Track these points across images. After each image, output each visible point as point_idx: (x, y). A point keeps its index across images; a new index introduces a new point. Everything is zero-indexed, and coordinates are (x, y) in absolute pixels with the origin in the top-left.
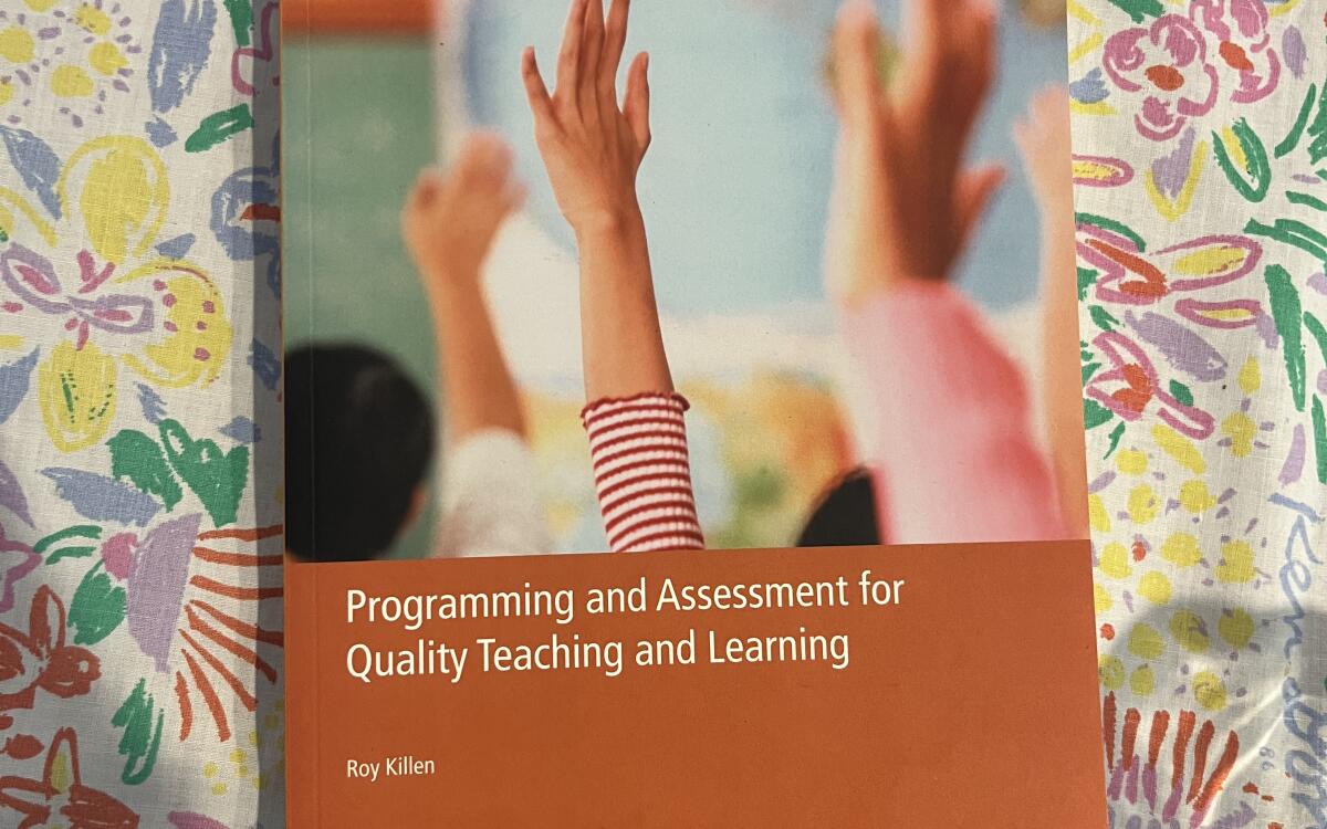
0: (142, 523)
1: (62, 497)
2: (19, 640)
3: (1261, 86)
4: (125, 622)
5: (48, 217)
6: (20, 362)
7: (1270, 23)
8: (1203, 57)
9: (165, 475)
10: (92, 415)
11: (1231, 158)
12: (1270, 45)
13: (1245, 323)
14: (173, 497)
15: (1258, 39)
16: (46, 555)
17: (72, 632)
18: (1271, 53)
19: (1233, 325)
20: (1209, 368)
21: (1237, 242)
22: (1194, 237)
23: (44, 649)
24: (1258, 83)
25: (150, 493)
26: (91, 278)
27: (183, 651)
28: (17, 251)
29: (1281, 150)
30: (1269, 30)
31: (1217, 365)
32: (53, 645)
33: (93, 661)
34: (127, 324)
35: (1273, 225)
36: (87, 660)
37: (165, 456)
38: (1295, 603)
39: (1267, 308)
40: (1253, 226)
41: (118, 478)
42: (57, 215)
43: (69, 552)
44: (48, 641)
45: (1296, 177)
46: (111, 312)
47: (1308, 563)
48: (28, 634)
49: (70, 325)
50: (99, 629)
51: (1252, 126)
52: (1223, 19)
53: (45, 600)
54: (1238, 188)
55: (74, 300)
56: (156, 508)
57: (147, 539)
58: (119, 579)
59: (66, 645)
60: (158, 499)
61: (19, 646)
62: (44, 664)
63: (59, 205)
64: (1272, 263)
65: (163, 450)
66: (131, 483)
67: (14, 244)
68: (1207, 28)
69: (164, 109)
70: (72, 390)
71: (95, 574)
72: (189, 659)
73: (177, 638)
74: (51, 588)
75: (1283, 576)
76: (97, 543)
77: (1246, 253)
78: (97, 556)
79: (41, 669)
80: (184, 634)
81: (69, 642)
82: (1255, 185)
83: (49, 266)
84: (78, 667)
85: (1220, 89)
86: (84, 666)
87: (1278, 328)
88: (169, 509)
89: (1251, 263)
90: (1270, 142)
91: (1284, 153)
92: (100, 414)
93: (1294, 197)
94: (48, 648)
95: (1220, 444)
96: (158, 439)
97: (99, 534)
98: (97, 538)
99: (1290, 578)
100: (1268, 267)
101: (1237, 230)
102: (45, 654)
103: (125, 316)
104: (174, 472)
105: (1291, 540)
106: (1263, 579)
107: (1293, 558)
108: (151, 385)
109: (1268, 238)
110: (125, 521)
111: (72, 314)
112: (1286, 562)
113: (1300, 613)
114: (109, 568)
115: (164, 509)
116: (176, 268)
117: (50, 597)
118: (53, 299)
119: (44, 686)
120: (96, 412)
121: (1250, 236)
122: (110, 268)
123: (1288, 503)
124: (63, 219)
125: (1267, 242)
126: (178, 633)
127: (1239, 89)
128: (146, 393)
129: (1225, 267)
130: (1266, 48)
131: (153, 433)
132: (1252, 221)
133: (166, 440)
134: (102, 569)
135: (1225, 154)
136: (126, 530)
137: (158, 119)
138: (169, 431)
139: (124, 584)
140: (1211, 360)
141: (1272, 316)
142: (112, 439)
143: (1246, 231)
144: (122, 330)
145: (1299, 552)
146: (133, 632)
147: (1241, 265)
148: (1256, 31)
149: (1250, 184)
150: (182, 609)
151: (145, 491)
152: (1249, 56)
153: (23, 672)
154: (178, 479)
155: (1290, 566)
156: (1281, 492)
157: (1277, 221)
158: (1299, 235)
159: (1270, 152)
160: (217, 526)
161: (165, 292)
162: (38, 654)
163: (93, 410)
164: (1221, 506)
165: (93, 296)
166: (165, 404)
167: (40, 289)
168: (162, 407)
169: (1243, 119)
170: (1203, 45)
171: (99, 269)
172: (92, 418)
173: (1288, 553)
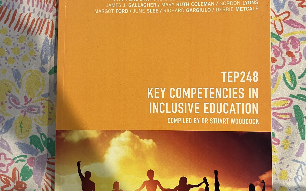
0: (36, 155)
1: (19, 149)
2: (10, 179)
3: (297, 61)
4: (32, 176)
5: (18, 88)
6: (11, 119)
7: (301, 45)
8: (282, 55)
9: (41, 145)
10: (26, 131)
11: (287, 80)
12: (300, 51)
13: (288, 118)
14: (42, 150)
15: (297, 50)
16: (15, 161)
17: (21, 178)
18: (300, 53)
19: (286, 119)
20: (279, 128)
21: (287, 99)
22: (277, 98)
23: (15, 181)
24: (296, 60)
25: (38, 149)
26: (27, 101)
27: (44, 183)
28: (12, 95)
29: (300, 77)
30: (300, 47)
31: (281, 128)
32: (17, 180)
33: (25, 185)
34: (35, 112)
35: (296, 95)
36: (24, 184)
37: (41, 141)
38: (298, 185)
39: (294, 115)
40: (291, 96)
41: (31, 145)
42: (20, 88)
43: (20, 160)
44: (16, 179)
45: (303, 84)
46: (31, 109)
47: (302, 175)
48: (12, 178)
49: (22, 112)
50: (26, 178)
51: (293, 71)
52: (288, 45)
53: (15, 171)
54: (288, 86)
55: (23, 106)
56: (39, 152)
57: (37, 159)
58: (31, 167)
59: (20, 181)
60: (39, 150)
61: (10, 180)
62: (15, 184)
63: (20, 85)
64: (295, 104)
65: (41, 139)
66: (34, 146)
67: (11, 94)
68: (283, 48)
69: (44, 65)
70: (22, 126)
71: (26, 166)
72: (45, 185)
73: (43, 180)
74: (16, 168)
75: (295, 179)
76: (26, 159)
77: (289, 102)
78: (26, 162)
79: (14, 185)
80: (44, 180)
81: (20, 180)
82: (292, 86)
83: (18, 99)
84: (22, 186)
85: (286, 63)
86: (23, 185)
87: (296, 120)
88: (42, 152)
89: (290, 104)
90: (297, 75)
91: (301, 78)
92: (28, 131)
93: (302, 89)
94: (16, 181)
95: (281, 147)
96: (40, 137)
97: (27, 157)
98: (26, 158)
99: (297, 179)
100: (294, 105)
101: (287, 96)
102: (15, 182)
103: (34, 110)
104: (43, 144)
105: (298, 170)
106: (290, 179)
107: (298, 175)
108: (39, 125)
109: (295, 98)
110: (32, 154)
111: (22, 109)
112: (296, 175)
113: (299, 187)
114: (29, 165)
115: (41, 152)
116: (45, 100)
117: (16, 170)
118: (18, 106)
119: (15, 189)
120: (27, 131)
121: (290, 98)
122: (31, 99)
123: (298, 162)
124: (21, 88)
125: (294, 100)
126: (43, 179)
127: (291, 62)
128: (38, 127)
129: (284, 105)
130: (299, 52)
131: (39, 135)
132: (291, 94)
133: (41, 137)
134: (27, 165)
135: (285, 78)
136: (32, 156)
137: (42, 67)
138: (42, 135)
139: (32, 168)
140: (280, 127)
141: (295, 117)
142: (30, 137)
143: (289, 97)
144: (33, 113)
145: (300, 173)
146: (34, 179)
147: (288, 104)
148: (297, 48)
149: (291, 85)
150: (44, 174)
151: (36, 148)
152: (294, 54)
153: (11, 186)
154: (44, 146)
155: (297, 176)
156: (295, 159)
157: (297, 94)
158: (303, 98)
159: (297, 77)
160: (52, 156)
161: (43, 105)
162: (14, 182)
163: (26, 130)
164: (280, 161)
165: (27, 105)
166: (42, 129)
167: (16, 104)
168: (41, 130)
169: (291, 69)
170: (282, 52)
171: (29, 99)
172: (26, 132)
173: (297, 173)
